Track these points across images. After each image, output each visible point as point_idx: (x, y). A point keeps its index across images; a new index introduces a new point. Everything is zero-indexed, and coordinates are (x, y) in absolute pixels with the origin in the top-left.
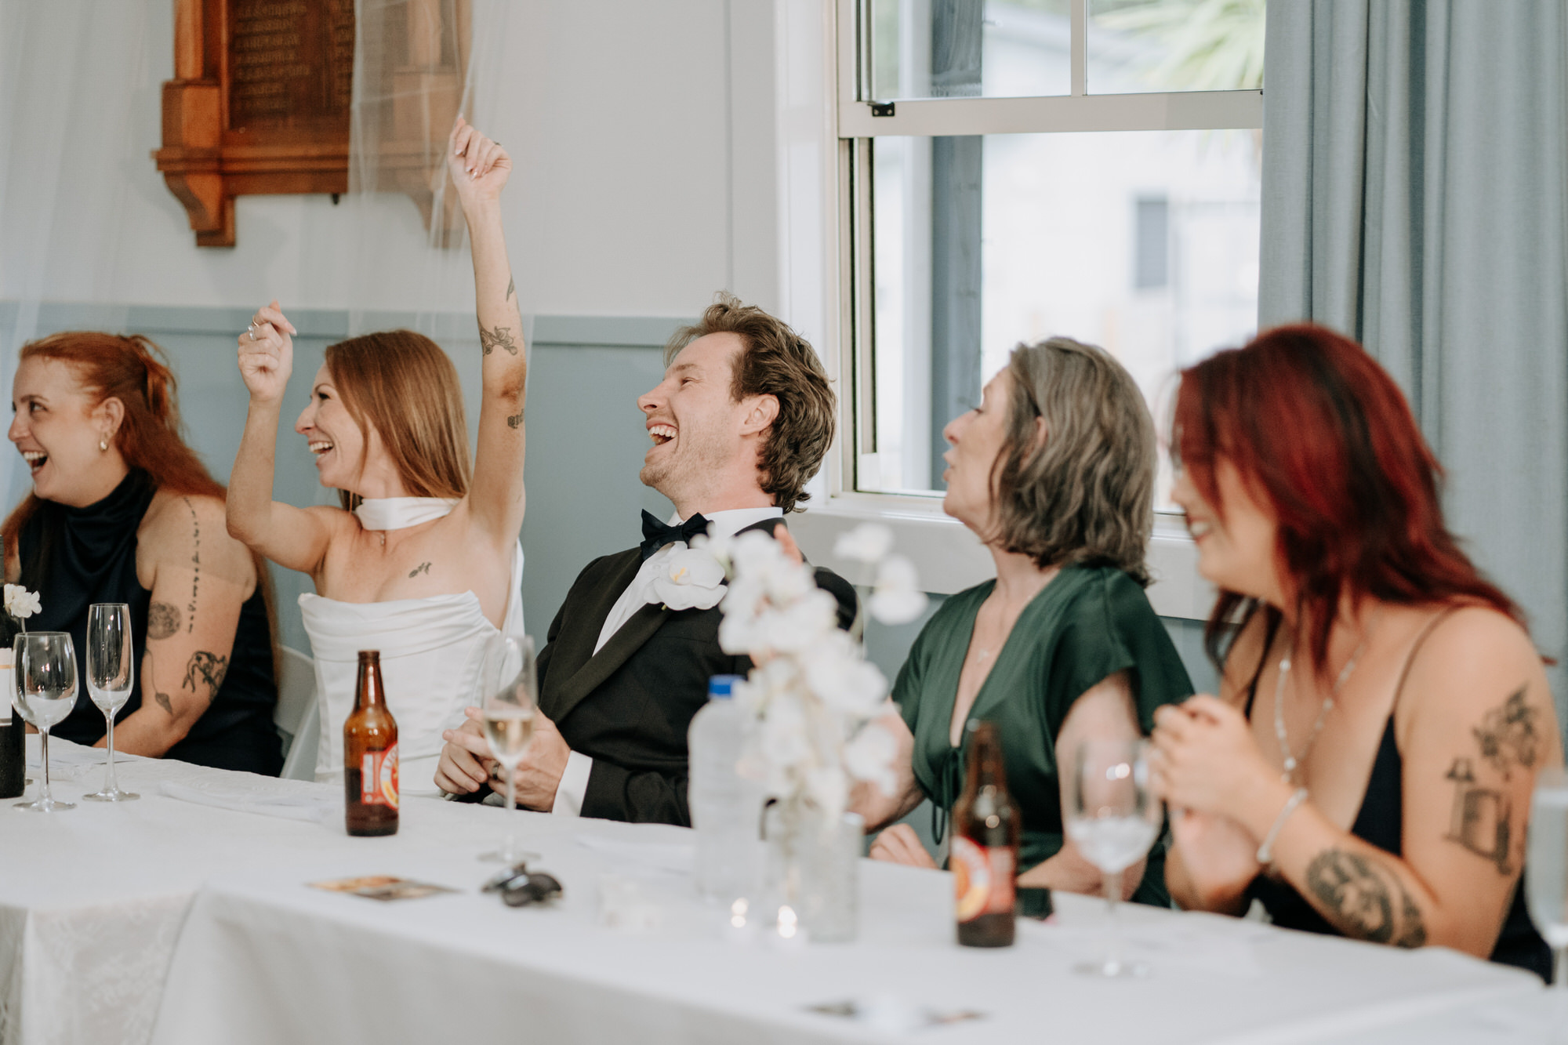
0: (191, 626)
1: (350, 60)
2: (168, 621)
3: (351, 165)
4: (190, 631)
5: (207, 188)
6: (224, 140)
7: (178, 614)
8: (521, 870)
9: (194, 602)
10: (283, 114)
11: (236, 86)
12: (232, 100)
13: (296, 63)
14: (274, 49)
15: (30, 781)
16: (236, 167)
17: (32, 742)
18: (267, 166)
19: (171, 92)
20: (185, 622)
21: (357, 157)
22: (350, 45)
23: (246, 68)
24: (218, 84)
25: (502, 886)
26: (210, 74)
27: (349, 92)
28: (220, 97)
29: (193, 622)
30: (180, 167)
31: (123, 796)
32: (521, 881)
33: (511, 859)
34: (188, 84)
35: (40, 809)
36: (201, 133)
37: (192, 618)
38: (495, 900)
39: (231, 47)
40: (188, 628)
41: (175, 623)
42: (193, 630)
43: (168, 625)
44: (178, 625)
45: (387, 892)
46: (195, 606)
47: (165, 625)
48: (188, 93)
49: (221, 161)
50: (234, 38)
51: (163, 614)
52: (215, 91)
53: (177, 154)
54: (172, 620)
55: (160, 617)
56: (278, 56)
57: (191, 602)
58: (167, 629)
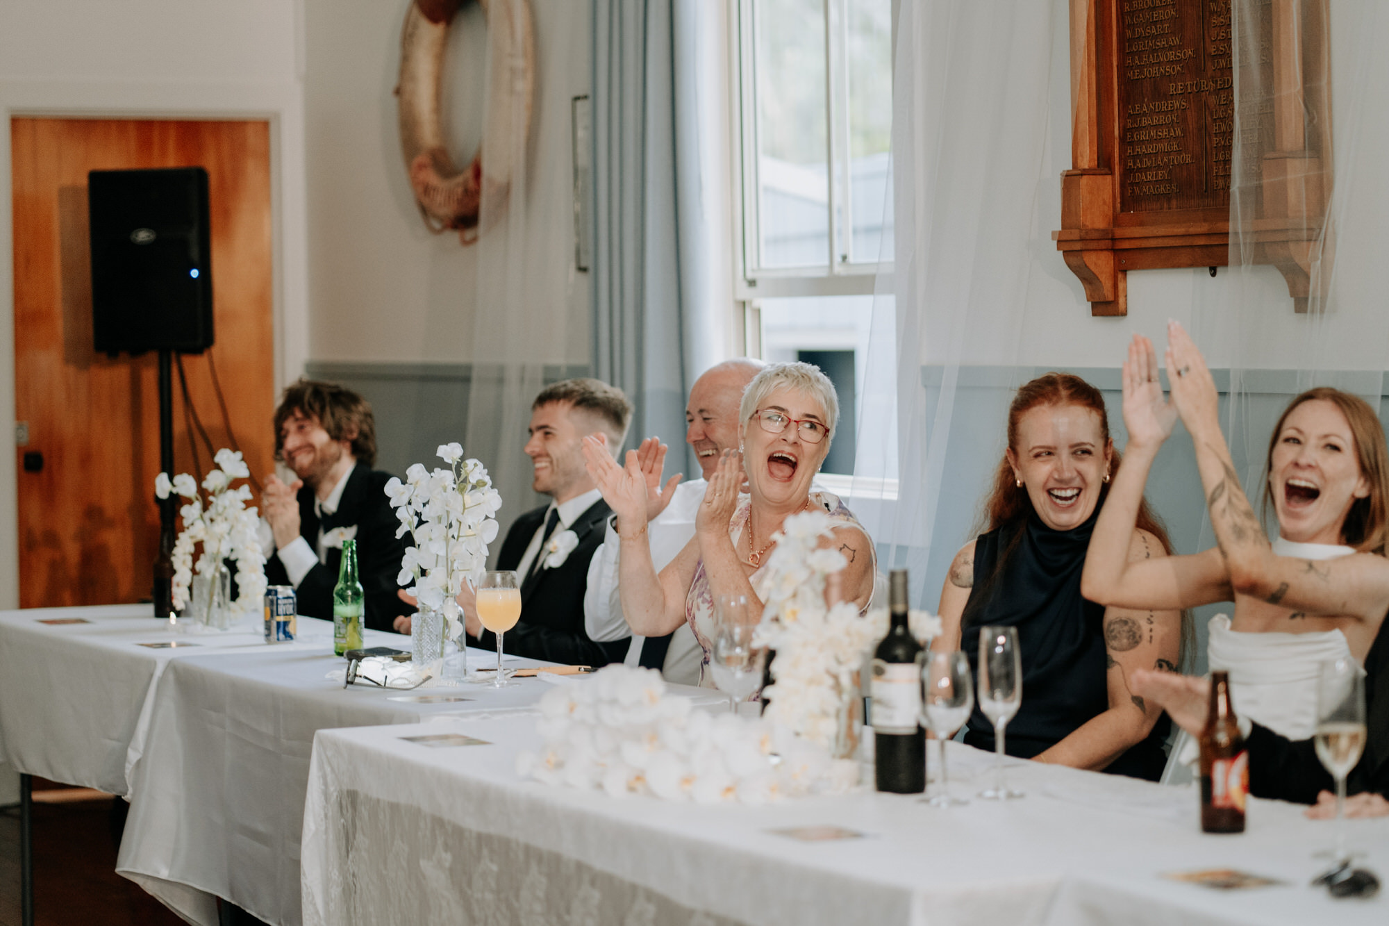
0: (1151, 637)
1: (1228, 148)
2: (1131, 633)
3: (1231, 240)
4: (1151, 642)
5: (1101, 264)
6: (1116, 221)
7: (1139, 627)
8: (1345, 865)
9: (1152, 616)
10: (1168, 197)
11: (1127, 173)
12: (1122, 186)
13: (1179, 152)
14: (1160, 140)
15: (932, 781)
16: (1126, 245)
17: (932, 747)
18: (1152, 243)
19: (1070, 180)
20: (1146, 635)
21: (1236, 234)
22: (1229, 133)
23: (1135, 157)
24: (1112, 173)
25: (1328, 880)
26: (1104, 164)
27: (1227, 177)
28: (1113, 185)
29: (1153, 634)
30: (1078, 246)
31: (1010, 796)
32: (1346, 875)
33: (1341, 855)
34: (1084, 173)
35: (938, 805)
36: (1096, 217)
37: (1151, 630)
38: (1322, 893)
39: (1123, 140)
40: (1149, 639)
41: (1137, 637)
42: (1153, 641)
43: (1131, 637)
44: (1140, 637)
45: (1229, 882)
46: (1152, 619)
47: (1128, 639)
48: (1084, 180)
49: (1113, 239)
50: (1124, 131)
51: (1126, 628)
52: (1109, 178)
53: (1075, 235)
54: (1134, 633)
55: (1123, 631)
56: (1162, 146)
57: (1149, 617)
58: (1131, 640)
